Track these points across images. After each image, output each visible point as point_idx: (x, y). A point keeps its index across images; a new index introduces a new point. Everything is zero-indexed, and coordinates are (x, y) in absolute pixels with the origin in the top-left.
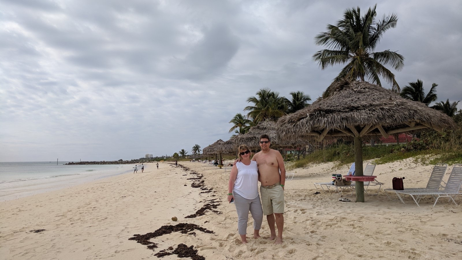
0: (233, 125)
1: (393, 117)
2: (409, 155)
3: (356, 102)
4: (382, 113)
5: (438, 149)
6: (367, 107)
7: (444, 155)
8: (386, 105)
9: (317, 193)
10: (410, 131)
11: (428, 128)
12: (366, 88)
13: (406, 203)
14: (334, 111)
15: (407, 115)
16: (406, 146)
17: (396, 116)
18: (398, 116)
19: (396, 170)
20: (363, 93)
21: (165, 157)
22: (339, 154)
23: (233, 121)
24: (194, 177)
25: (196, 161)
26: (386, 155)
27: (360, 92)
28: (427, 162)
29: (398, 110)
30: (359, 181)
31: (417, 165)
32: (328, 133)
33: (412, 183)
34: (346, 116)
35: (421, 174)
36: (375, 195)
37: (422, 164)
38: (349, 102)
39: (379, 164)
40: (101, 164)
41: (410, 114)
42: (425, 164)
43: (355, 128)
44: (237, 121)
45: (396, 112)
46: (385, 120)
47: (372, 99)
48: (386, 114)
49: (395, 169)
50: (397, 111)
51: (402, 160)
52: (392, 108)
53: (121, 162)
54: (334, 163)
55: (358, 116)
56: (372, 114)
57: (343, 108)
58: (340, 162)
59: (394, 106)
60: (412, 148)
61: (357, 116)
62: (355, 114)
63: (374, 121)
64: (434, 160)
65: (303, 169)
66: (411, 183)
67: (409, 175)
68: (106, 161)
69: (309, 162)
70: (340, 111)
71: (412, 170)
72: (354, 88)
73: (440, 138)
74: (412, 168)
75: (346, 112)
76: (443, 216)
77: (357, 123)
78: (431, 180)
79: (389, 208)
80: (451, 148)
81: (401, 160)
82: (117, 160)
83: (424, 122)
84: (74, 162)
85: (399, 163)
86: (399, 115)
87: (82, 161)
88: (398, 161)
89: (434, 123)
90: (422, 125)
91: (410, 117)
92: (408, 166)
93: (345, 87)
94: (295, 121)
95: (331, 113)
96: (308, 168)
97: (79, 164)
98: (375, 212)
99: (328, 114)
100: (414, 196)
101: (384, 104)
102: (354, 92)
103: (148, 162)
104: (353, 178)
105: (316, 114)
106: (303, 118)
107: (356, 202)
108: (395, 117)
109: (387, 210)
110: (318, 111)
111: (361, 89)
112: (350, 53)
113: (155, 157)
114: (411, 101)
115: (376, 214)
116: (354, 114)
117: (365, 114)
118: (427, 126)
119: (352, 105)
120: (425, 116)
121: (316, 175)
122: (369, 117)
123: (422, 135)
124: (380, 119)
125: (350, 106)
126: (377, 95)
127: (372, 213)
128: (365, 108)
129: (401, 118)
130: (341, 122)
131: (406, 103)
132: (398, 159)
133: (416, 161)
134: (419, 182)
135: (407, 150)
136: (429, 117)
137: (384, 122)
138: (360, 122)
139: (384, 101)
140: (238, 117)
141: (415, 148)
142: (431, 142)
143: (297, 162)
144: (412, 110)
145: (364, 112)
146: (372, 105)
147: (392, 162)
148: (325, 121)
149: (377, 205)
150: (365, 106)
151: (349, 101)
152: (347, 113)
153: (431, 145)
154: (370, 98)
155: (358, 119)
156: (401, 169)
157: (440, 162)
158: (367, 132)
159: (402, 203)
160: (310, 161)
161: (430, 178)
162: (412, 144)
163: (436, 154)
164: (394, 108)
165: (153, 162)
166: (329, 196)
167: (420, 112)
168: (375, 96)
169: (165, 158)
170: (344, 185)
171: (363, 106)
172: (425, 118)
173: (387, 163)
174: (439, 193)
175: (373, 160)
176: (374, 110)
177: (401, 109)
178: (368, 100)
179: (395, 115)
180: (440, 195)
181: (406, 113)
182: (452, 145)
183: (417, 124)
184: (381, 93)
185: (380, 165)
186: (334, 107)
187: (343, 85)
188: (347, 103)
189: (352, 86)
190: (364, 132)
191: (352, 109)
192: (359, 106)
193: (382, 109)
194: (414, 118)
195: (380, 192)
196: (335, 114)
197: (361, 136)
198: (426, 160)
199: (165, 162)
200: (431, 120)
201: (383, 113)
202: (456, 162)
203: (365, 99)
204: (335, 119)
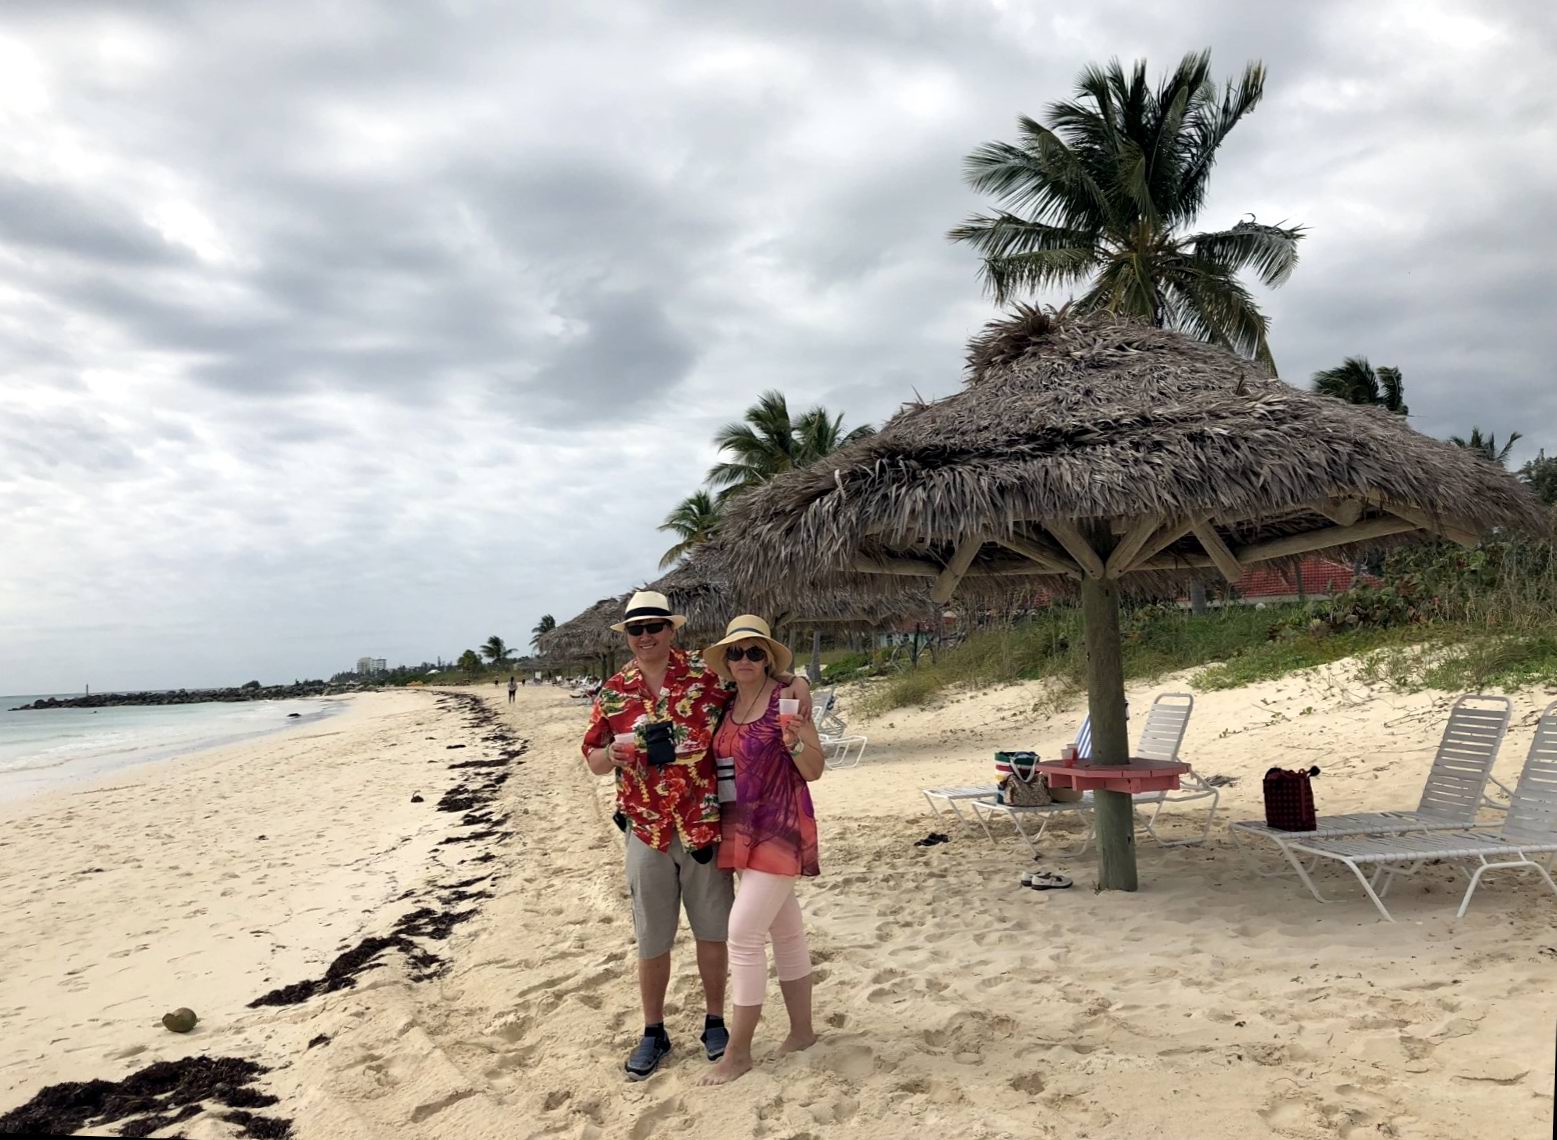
0: (676, 538)
1: (1253, 478)
2: (1340, 647)
3: (1076, 410)
4: (1197, 458)
5: (1452, 621)
6: (1124, 429)
7: (1481, 646)
8: (1219, 417)
9: (933, 839)
10: (1340, 546)
11: (1417, 534)
12: (1129, 344)
13: (1326, 895)
14: (963, 452)
15: (1318, 465)
16: (1328, 608)
17: (1265, 472)
18: (1278, 470)
19: (1288, 716)
20: (1114, 368)
21: (433, 667)
22: (1064, 645)
23: (673, 523)
24: (486, 755)
25: (546, 683)
26: (1250, 650)
27: (1097, 364)
28: (1414, 678)
29: (1278, 444)
30: (1111, 793)
31: (1372, 690)
32: (975, 562)
33: (1355, 777)
34: (1021, 478)
35: (1390, 730)
36: (1192, 845)
37: (1393, 688)
38: (1038, 410)
39: (1221, 687)
40: (170, 703)
41: (1334, 461)
42: (1405, 684)
43: (1080, 539)
44: (694, 523)
45: (1265, 454)
46: (1214, 491)
47: (1155, 394)
48: (1218, 462)
49: (1285, 712)
50: (1271, 447)
51: (1314, 670)
52: (1248, 433)
53: (253, 692)
54: (1045, 685)
55: (1079, 479)
56: (1148, 463)
57: (1005, 438)
58: (1067, 680)
59: (1257, 422)
60: (1352, 618)
61: (1073, 474)
62: (1067, 468)
63: (1159, 498)
64: (1441, 667)
65: (923, 710)
66: (1350, 776)
67: (1341, 738)
68: (190, 687)
69: (948, 683)
70: (988, 454)
71: (1355, 713)
72: (1072, 349)
73: (1463, 573)
74: (1356, 704)
75: (1022, 456)
76: (1516, 989)
77: (1072, 510)
78: (1438, 772)
79: (1244, 932)
80: (1506, 617)
81: (1308, 670)
82: (238, 683)
83: (1403, 497)
84: (58, 699)
85: (1300, 681)
86: (1281, 466)
87: (94, 691)
88: (1296, 675)
89: (1451, 503)
90: (1391, 517)
91: (1335, 474)
92: (1339, 698)
93: (1035, 344)
94: (789, 508)
95: (944, 464)
96: (942, 707)
97: (80, 706)
98: (1173, 964)
99: (934, 469)
100: (1364, 866)
101: (1210, 413)
102: (1070, 368)
103: (361, 690)
104: (1078, 778)
105: (873, 469)
106: (822, 493)
107: (1099, 889)
108: (1262, 479)
109: (1231, 948)
110: (882, 456)
111: (1106, 348)
112: (1103, 244)
113: (396, 666)
114: (1337, 402)
115: (1176, 983)
116: (1059, 464)
117: (1115, 466)
118: (1413, 525)
119: (1054, 421)
120: (1408, 469)
121: (968, 738)
122: (1132, 478)
123: (1388, 566)
124: (1190, 488)
125: (1042, 427)
126: (1177, 376)
127: (1156, 974)
128: (1116, 437)
129: (1293, 484)
130: (995, 505)
131: (1313, 406)
132: (1297, 664)
133: (1369, 676)
134: (1382, 769)
135: (1332, 627)
136: (1426, 472)
137: (1207, 500)
138: (1087, 505)
139: (1212, 399)
140: (693, 507)
141: (1365, 618)
142: (1427, 590)
143: (905, 682)
144: (1341, 439)
145: (1108, 455)
146: (1148, 420)
147: (1274, 679)
148: (915, 502)
149: (1191, 911)
150: (1112, 428)
151: (1039, 405)
152: (1025, 461)
153: (1426, 605)
154: (1145, 391)
155: (1078, 489)
156: (1309, 709)
157: (1468, 677)
158: (1139, 554)
159: (1309, 896)
160: (950, 678)
161: (1436, 764)
162: (1352, 600)
163: (1448, 644)
164: (1258, 434)
165: (381, 688)
166: (984, 853)
167: (1382, 450)
168: (1170, 379)
169: (433, 671)
170: (1047, 802)
171: (1106, 426)
172: (1408, 479)
173: (1253, 682)
174: (1485, 851)
175: (1198, 669)
176: (1158, 445)
177: (1290, 436)
178: (1135, 397)
179: (1260, 465)
180: (1489, 858)
181: (1317, 455)
182: (1509, 602)
183: (1369, 515)
184: (1199, 365)
185: (1225, 692)
186: (963, 434)
187: (1023, 338)
188: (1032, 416)
189: (1063, 340)
190: (1127, 557)
191: (1049, 441)
192: (1087, 425)
193: (1198, 438)
194: (1352, 482)
195: (1217, 824)
196: (964, 470)
197: (1113, 574)
198: (1408, 670)
199: (426, 688)
200: (1437, 491)
201: (1204, 460)
202: (1536, 675)
203: (1119, 396)
204: (967, 491)
